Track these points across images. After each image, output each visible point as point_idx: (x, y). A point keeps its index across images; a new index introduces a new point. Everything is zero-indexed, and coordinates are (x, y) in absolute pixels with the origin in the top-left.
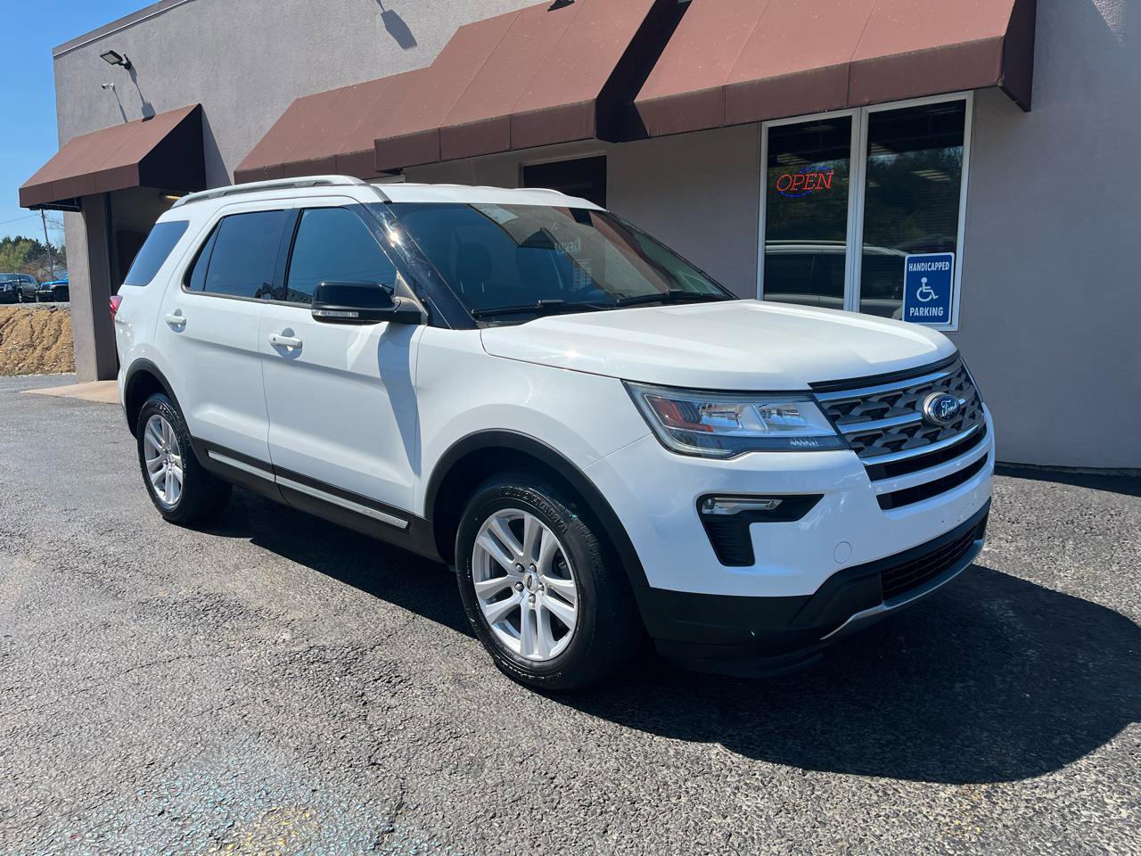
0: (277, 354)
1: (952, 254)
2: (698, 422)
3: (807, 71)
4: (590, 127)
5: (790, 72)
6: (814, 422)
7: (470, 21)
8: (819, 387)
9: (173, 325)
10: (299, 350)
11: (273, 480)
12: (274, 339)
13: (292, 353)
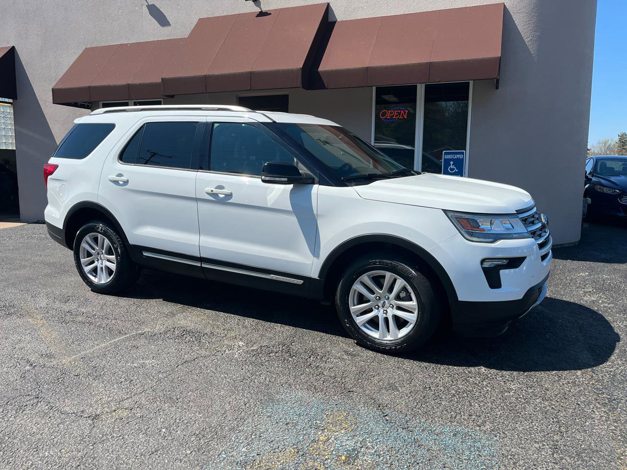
0: (212, 198)
1: (464, 151)
2: (478, 228)
3: (409, 64)
4: (299, 83)
5: (401, 63)
6: (520, 228)
7: (205, 16)
8: (519, 212)
9: (116, 182)
10: (229, 196)
11: (200, 265)
12: (212, 191)
13: (223, 198)
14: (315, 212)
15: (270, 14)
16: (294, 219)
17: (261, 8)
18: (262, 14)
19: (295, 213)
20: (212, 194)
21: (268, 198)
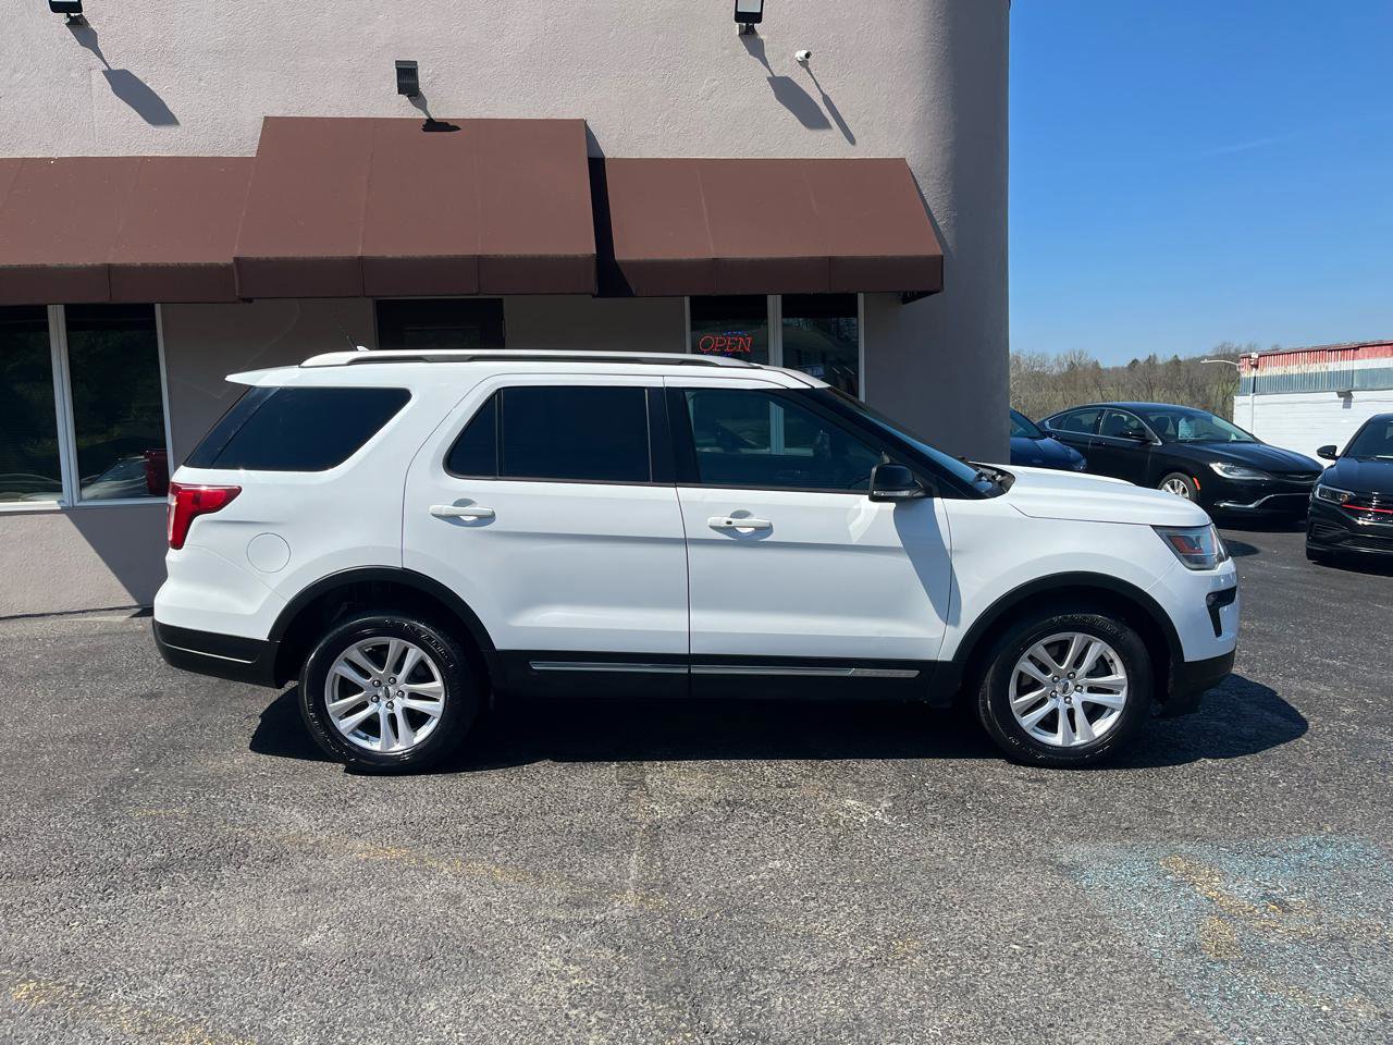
0: (722, 537)
2: (1195, 549)
4: (591, 285)
9: (454, 519)
10: (766, 530)
11: (686, 671)
12: (730, 523)
13: (753, 534)
14: (948, 547)
15: (457, 128)
16: (905, 563)
17: (426, 112)
18: (432, 125)
19: (909, 554)
20: (729, 529)
21: (851, 528)
